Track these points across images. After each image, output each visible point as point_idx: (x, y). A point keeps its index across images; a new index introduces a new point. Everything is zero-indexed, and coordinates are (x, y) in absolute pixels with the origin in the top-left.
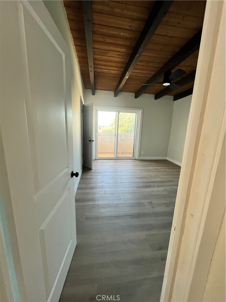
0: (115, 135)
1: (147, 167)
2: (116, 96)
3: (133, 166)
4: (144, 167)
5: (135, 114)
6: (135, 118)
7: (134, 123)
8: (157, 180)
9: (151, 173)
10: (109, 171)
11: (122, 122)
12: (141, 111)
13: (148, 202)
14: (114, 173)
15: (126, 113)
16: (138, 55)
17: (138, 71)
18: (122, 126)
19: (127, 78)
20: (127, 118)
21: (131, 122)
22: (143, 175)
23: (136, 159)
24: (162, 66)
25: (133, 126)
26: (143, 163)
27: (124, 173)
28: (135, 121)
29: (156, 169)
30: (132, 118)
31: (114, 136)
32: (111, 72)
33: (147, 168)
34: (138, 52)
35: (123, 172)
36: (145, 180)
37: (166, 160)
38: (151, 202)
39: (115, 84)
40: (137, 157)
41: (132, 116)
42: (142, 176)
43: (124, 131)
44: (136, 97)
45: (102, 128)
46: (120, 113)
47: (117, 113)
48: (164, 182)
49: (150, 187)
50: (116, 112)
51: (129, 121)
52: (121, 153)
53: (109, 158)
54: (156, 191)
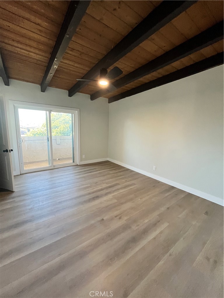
0: (47, 139)
1: (91, 172)
2: (43, 90)
3: (75, 174)
4: (88, 173)
5: (71, 114)
6: (71, 119)
7: (71, 124)
8: (104, 186)
9: (96, 180)
10: (42, 188)
11: (56, 123)
12: (77, 112)
13: (99, 221)
14: (51, 190)
15: (60, 113)
16: (68, 36)
17: (71, 63)
18: (57, 127)
19: (55, 67)
20: (62, 119)
21: (67, 123)
22: (87, 184)
23: (77, 165)
24: (97, 62)
25: (69, 127)
26: (85, 169)
27: (65, 187)
28: (71, 122)
29: (100, 173)
30: (68, 119)
31: (47, 141)
32: (30, 55)
33: (90, 174)
34: (68, 32)
35: (63, 184)
36: (91, 190)
37: (108, 161)
38: (103, 219)
39: (41, 74)
40: (78, 162)
41: (67, 116)
42: (86, 186)
43: (61, 133)
44: (70, 95)
45: (31, 130)
46: (52, 112)
47: (48, 112)
48: (110, 187)
49: (97, 197)
50: (46, 110)
51: (65, 122)
52: (59, 159)
53: (42, 170)
54: (105, 201)
